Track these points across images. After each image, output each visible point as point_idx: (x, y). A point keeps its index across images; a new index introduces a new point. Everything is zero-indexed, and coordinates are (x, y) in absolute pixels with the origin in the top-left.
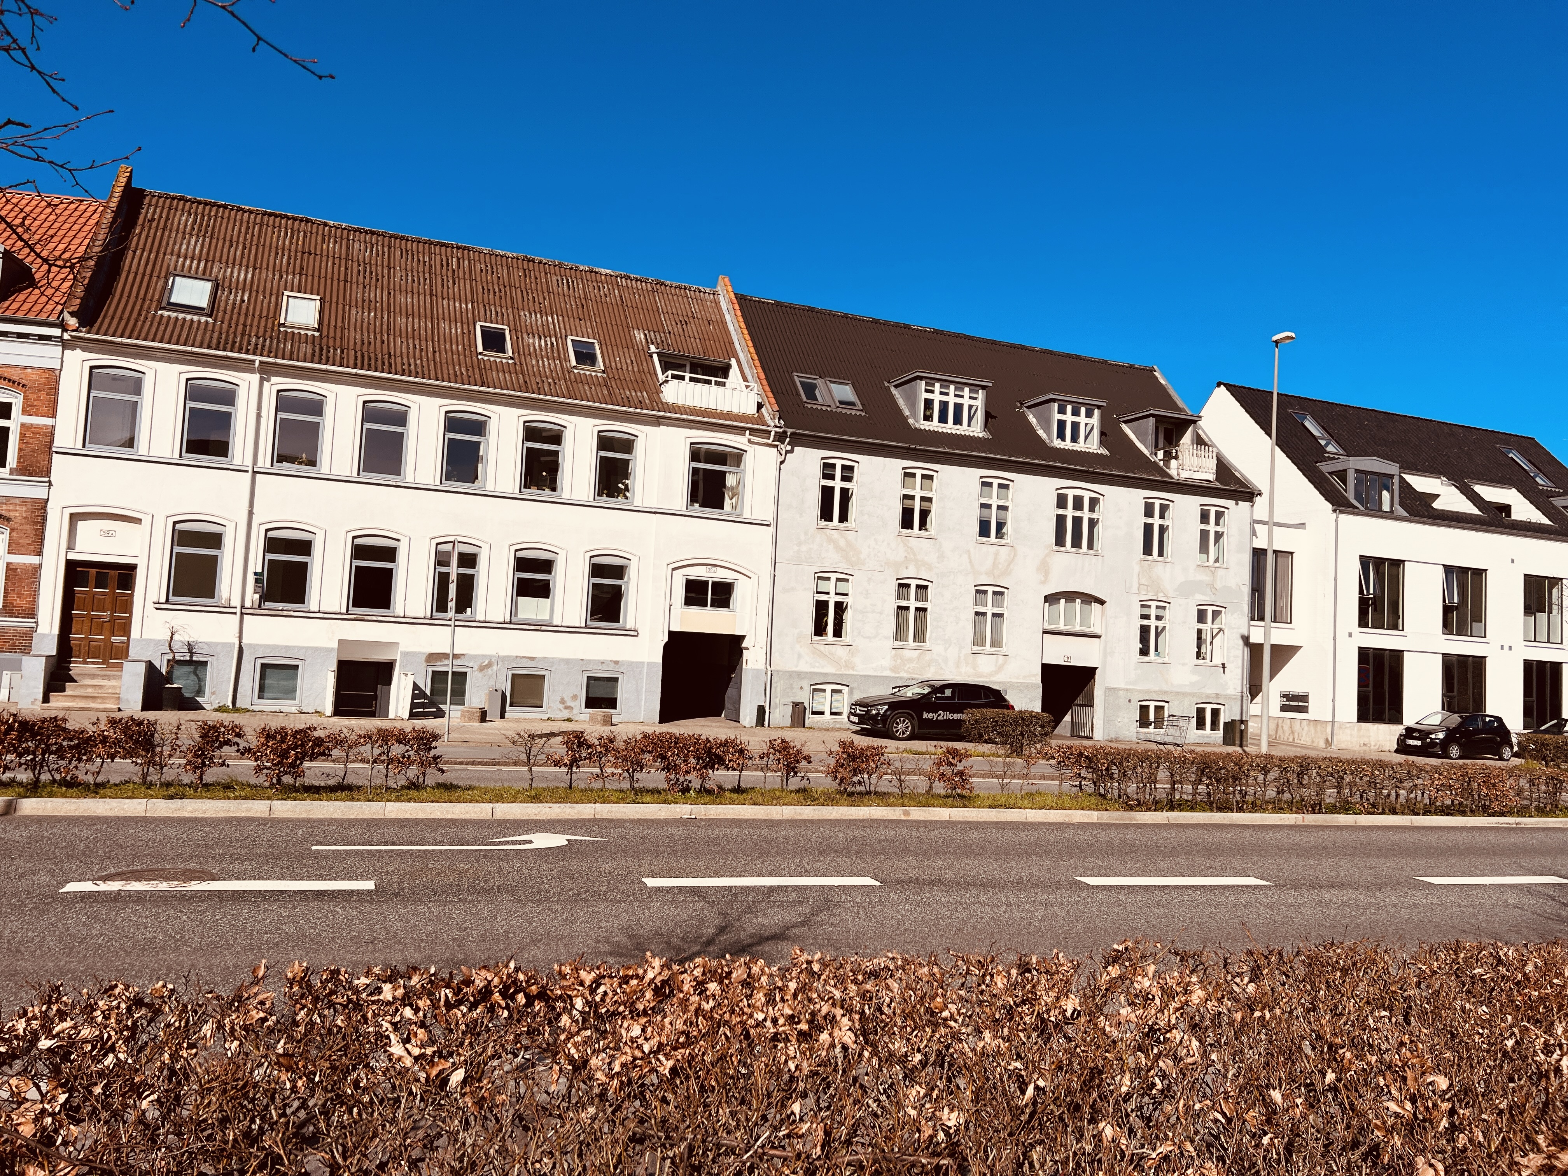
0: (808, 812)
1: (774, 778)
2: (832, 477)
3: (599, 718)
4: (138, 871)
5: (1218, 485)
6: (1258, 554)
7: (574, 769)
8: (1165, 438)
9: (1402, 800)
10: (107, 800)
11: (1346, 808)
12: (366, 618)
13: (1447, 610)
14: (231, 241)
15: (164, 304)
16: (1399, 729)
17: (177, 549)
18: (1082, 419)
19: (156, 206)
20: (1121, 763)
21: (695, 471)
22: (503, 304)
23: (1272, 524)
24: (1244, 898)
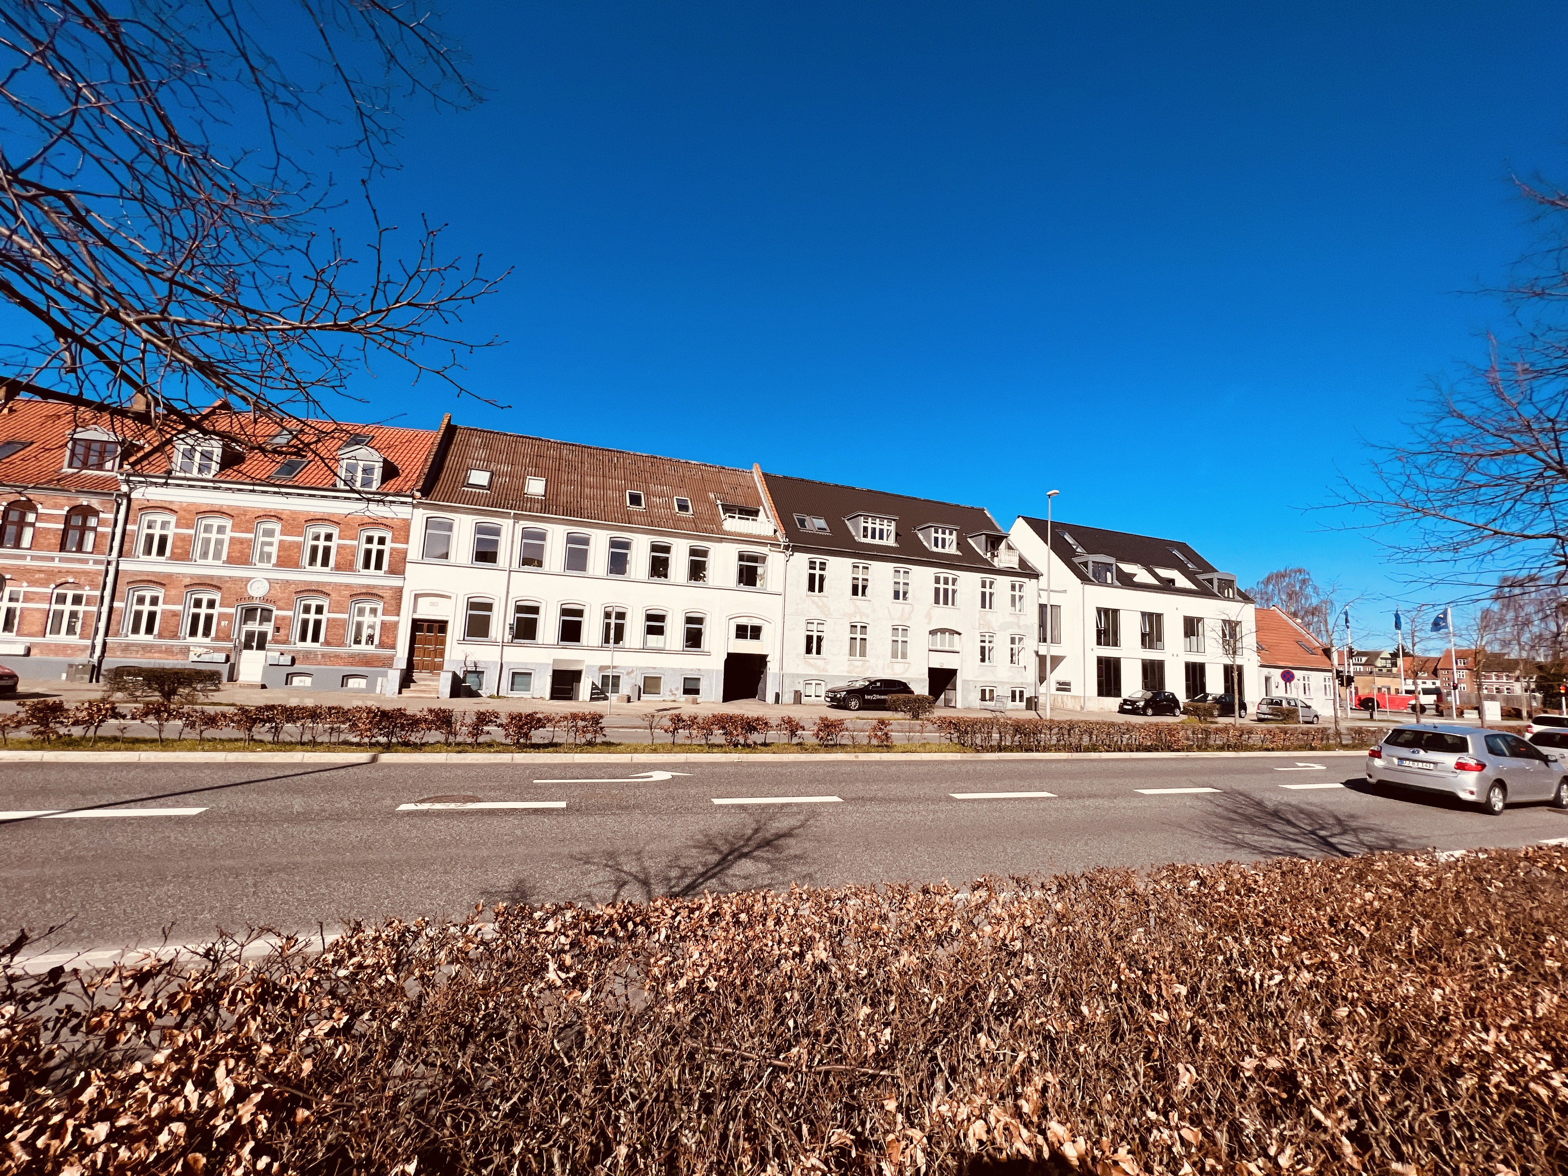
0: (803, 757)
1: (784, 738)
2: (814, 568)
3: (690, 702)
4: (439, 797)
5: (1020, 571)
6: (1042, 608)
7: (675, 733)
8: (991, 546)
9: (1124, 743)
10: (426, 754)
11: (1094, 749)
12: (568, 647)
13: (1143, 635)
14: (500, 451)
15: (465, 484)
16: (1119, 700)
17: (470, 612)
18: (947, 536)
19: (463, 434)
20: (973, 726)
21: (741, 566)
22: (641, 480)
23: (1049, 591)
24: (1042, 805)
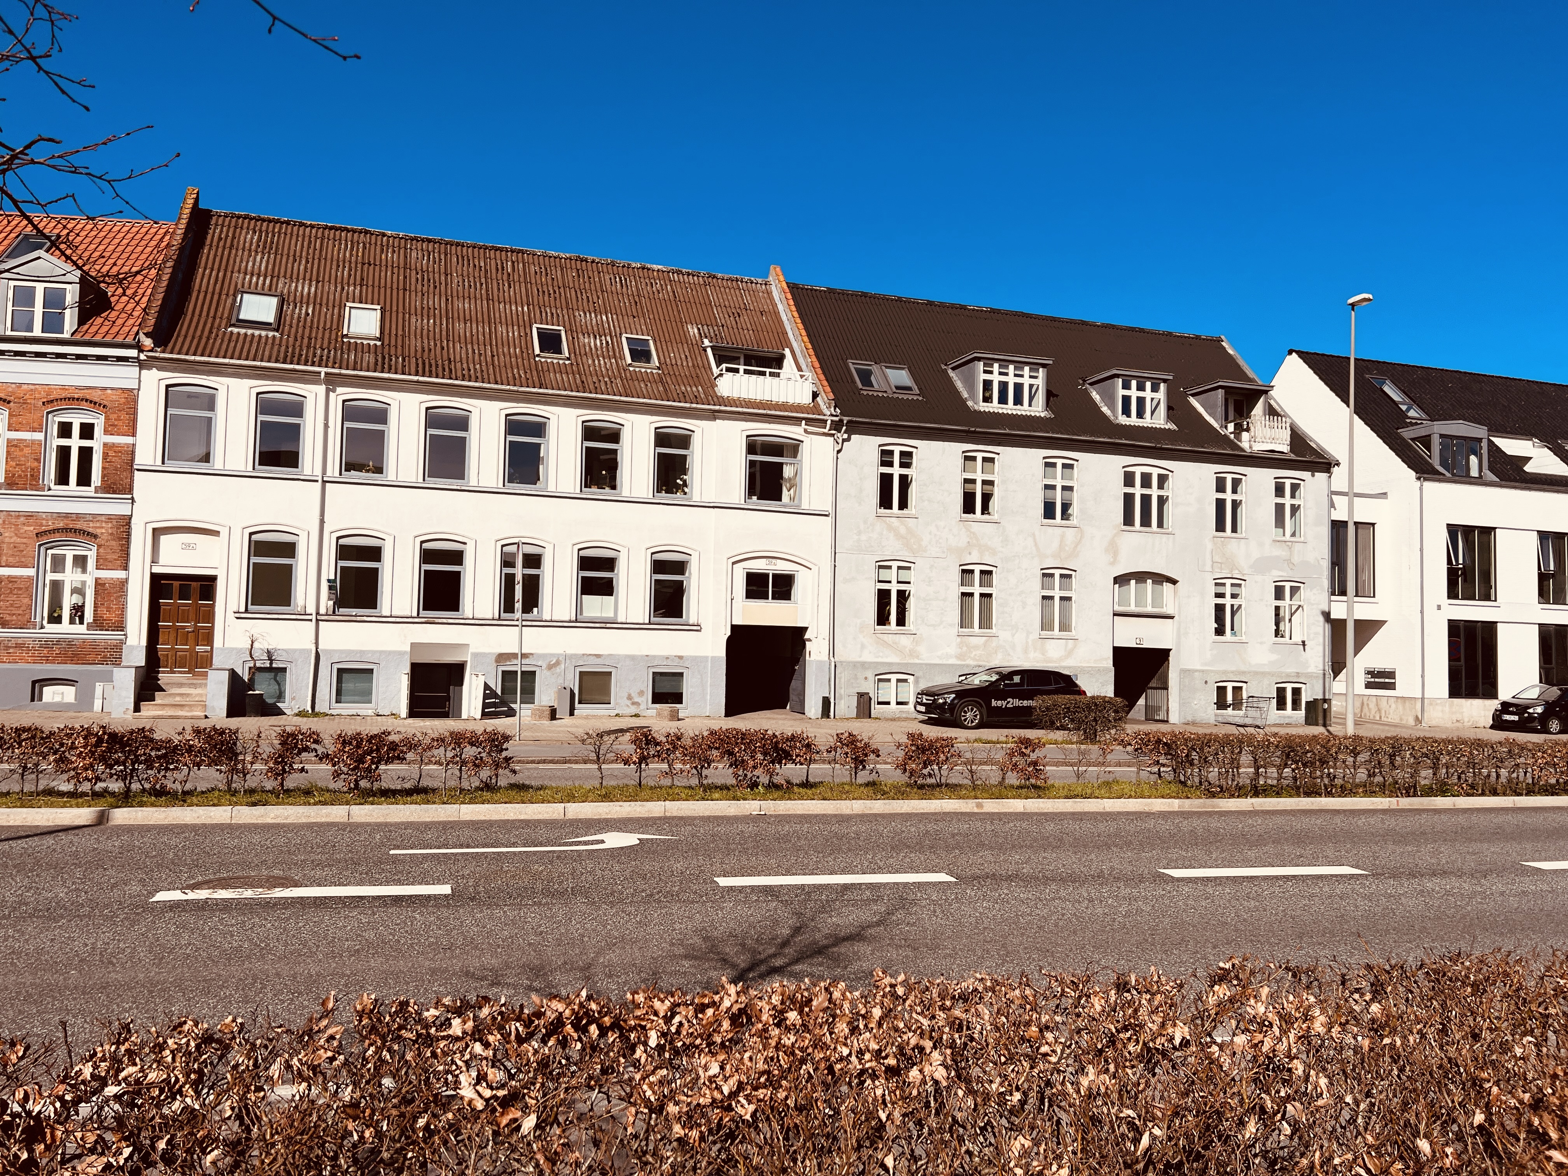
0: (879, 806)
1: (842, 772)
2: (890, 464)
3: (666, 713)
4: (224, 879)
5: (1293, 457)
6: (1338, 528)
7: (643, 766)
8: (1235, 410)
9: (1503, 780)
10: (195, 808)
11: (1443, 790)
12: (437, 620)
13: (1543, 578)
14: (294, 256)
15: (233, 321)
16: (1493, 705)
17: (254, 560)
18: (1148, 394)
19: (223, 226)
20: (1202, 749)
21: (752, 464)
22: (558, 305)
23: (1351, 494)
24: (1339, 889)
